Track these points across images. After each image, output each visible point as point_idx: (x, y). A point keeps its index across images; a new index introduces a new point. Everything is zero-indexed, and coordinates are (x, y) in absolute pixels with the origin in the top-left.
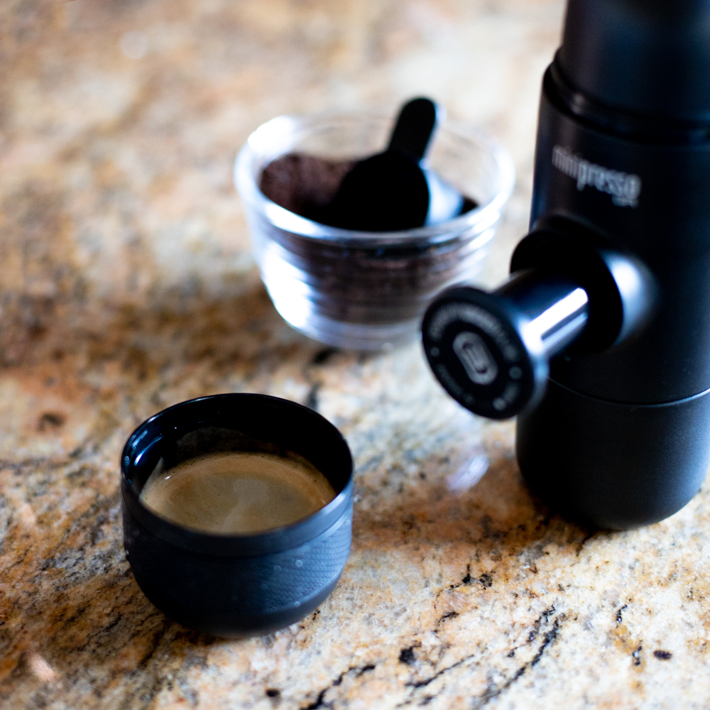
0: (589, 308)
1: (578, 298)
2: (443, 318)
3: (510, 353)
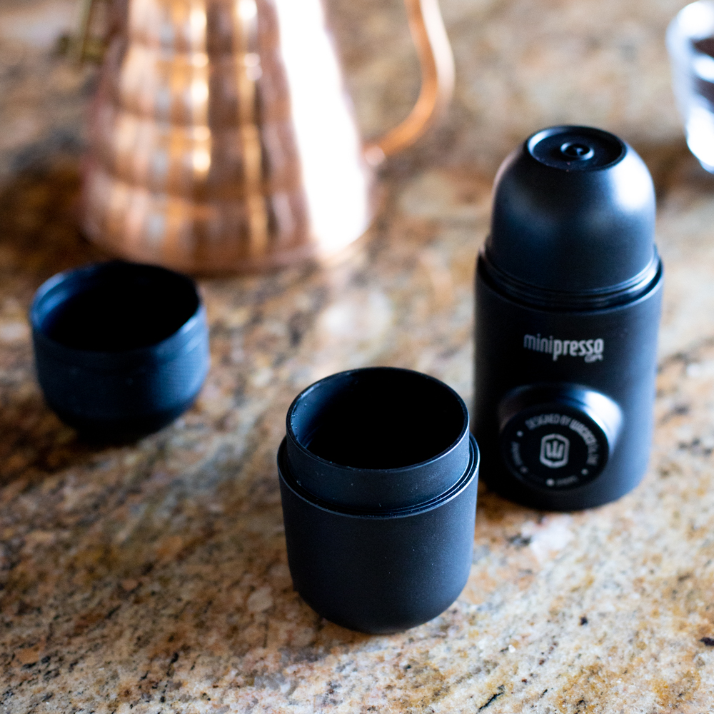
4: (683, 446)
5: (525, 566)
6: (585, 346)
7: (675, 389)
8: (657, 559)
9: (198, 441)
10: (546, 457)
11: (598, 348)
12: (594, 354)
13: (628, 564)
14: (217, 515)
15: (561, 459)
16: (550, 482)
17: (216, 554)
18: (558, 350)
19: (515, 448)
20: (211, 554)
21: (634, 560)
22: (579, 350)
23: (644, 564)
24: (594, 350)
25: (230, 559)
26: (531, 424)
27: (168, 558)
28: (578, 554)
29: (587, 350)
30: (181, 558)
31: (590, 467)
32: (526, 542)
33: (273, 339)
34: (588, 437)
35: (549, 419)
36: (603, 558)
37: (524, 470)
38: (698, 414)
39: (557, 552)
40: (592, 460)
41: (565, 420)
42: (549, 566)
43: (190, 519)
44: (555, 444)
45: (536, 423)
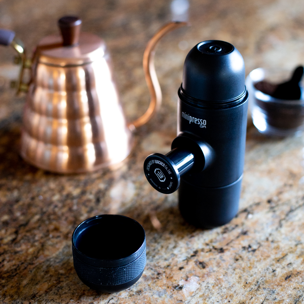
0: (194, 159)
1: (191, 157)
2: (150, 164)
3: (170, 173)
4: (244, 248)
5: (179, 298)
7: (243, 224)
8: (231, 296)
9: (57, 243)
13: (220, 298)
14: (62, 274)
17: (60, 291)
20: (58, 291)
21: (222, 296)
22: (198, 122)
23: (226, 298)
25: (65, 293)
27: (42, 292)
28: (201, 294)
29: (201, 123)
30: (46, 292)
32: (181, 288)
33: (89, 201)
36: (210, 296)
38: (251, 235)
39: (193, 292)
42: (189, 298)
43: (51, 276)
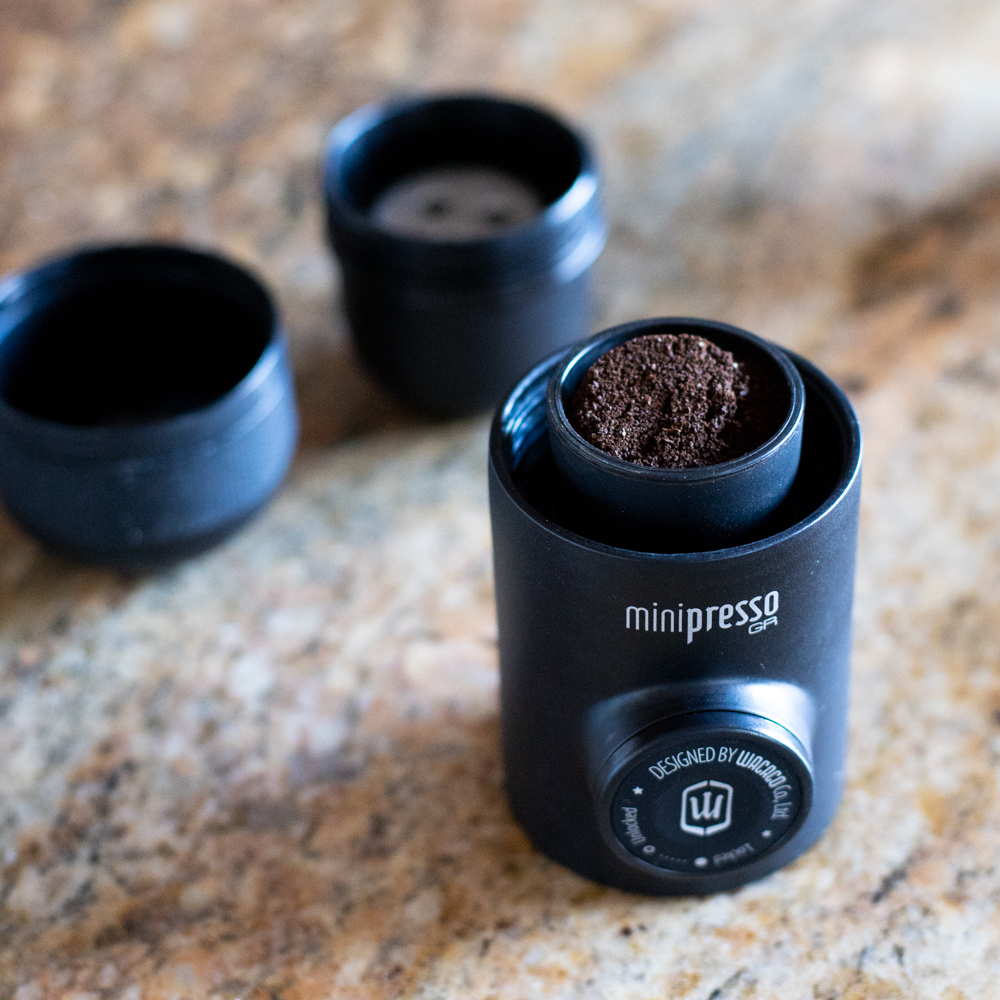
6: (746, 608)
10: (691, 821)
11: (771, 609)
12: (764, 617)
15: (722, 819)
16: (701, 862)
18: (695, 626)
19: (631, 815)
22: (736, 617)
24: (763, 611)
26: (660, 771)
31: (775, 825)
34: (772, 776)
35: (695, 757)
37: (649, 850)
40: (780, 813)
41: (725, 754)
44: (707, 796)
45: (669, 768)
